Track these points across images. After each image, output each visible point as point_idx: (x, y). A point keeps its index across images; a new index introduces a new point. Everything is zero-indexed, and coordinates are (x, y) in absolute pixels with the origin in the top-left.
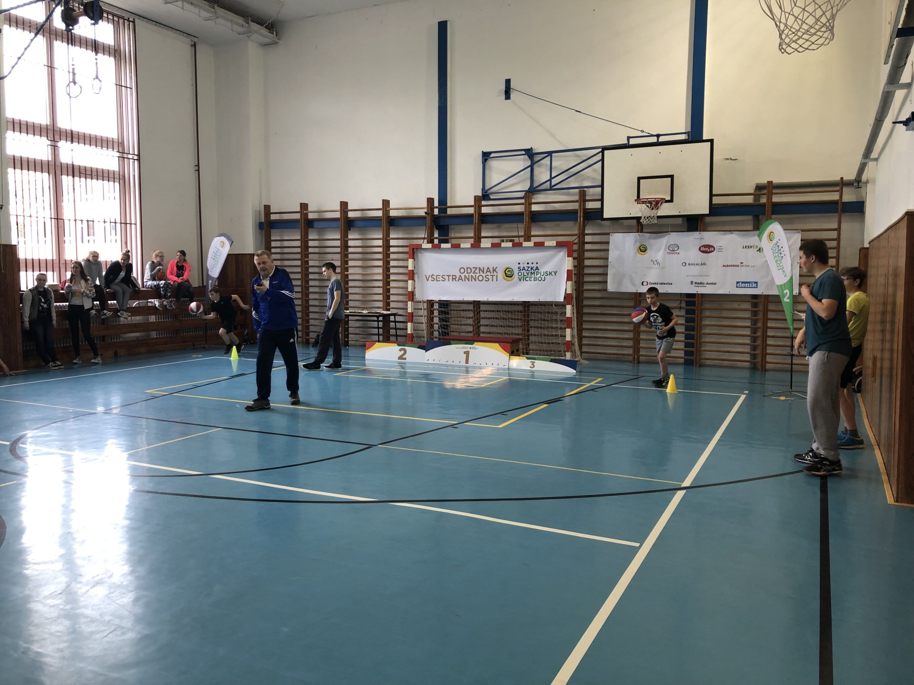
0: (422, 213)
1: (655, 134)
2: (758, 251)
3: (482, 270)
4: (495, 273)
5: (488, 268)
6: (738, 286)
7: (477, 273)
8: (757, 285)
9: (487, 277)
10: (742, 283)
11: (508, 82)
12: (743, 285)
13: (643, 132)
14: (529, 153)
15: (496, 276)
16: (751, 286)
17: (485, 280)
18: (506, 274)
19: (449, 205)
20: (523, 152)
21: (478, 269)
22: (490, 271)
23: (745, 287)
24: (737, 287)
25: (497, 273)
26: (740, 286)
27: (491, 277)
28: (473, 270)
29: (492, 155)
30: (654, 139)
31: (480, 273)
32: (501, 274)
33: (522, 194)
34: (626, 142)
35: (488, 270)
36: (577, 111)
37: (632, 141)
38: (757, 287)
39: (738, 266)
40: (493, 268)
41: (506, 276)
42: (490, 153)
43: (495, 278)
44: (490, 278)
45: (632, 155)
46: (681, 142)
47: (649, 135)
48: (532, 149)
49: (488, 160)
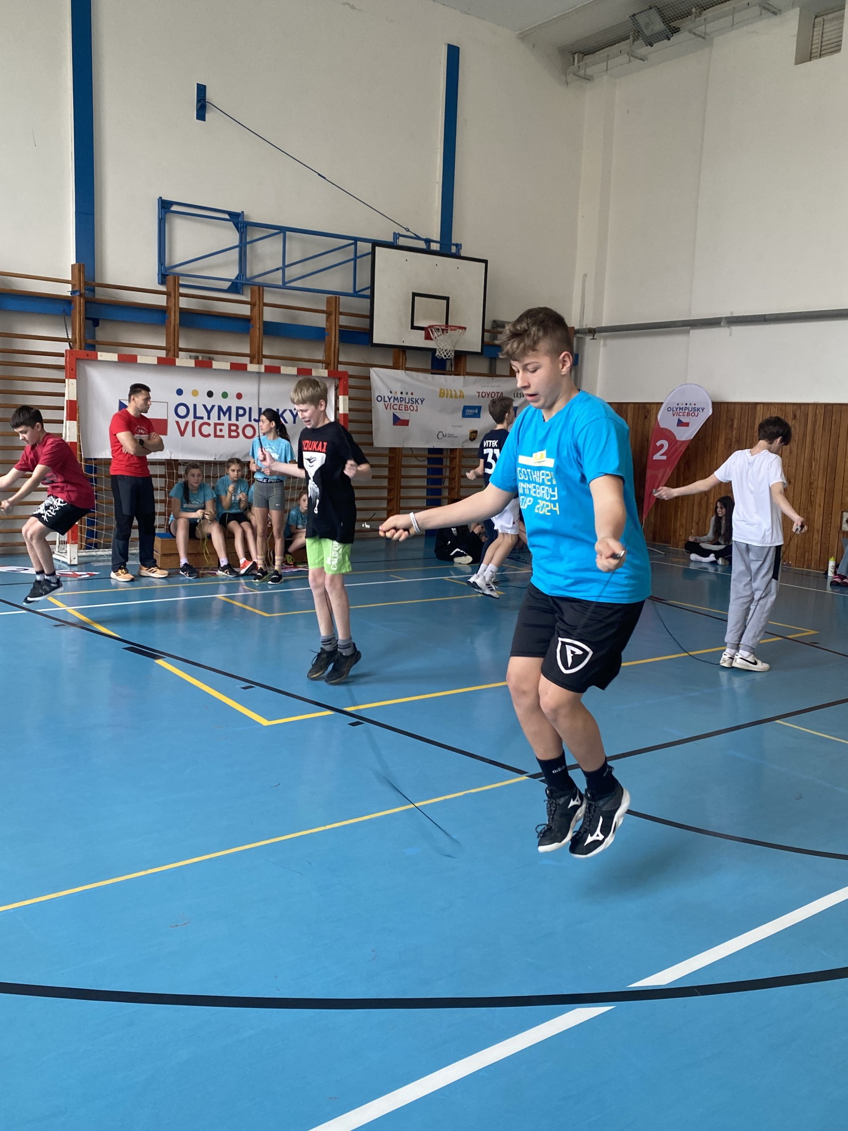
0: (65, 290)
1: (424, 237)
11: (201, 89)
13: (408, 231)
14: (237, 220)
19: (98, 281)
20: (227, 217)
29: (174, 208)
30: (422, 245)
33: (226, 285)
34: (390, 239)
36: (319, 175)
37: (402, 242)
42: (173, 203)
45: (407, 260)
46: (457, 256)
47: (418, 238)
48: (245, 213)
49: (168, 216)
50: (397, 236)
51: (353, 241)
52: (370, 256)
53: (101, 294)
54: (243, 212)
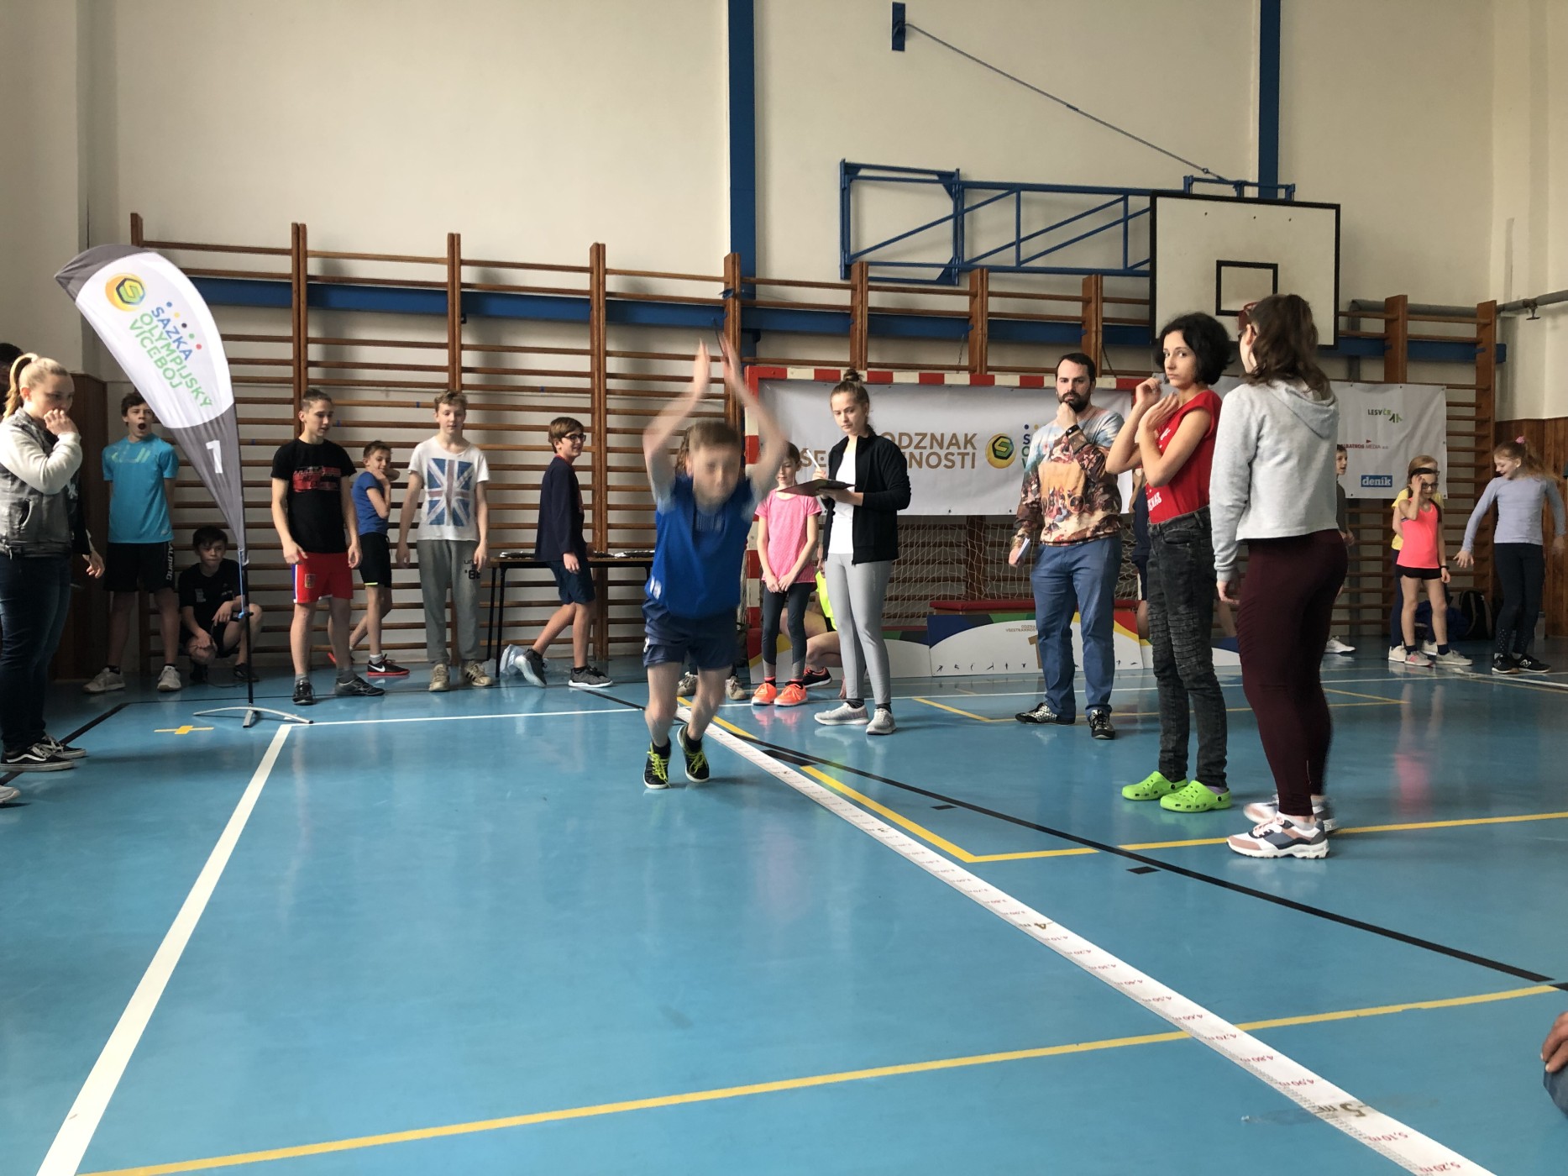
1: (1234, 179)
2: (1390, 420)
3: (939, 439)
4: (969, 449)
5: (954, 436)
6: (1364, 484)
7: (925, 448)
8: (1391, 482)
9: (950, 457)
10: (1371, 477)
11: (899, 11)
12: (1371, 482)
14: (952, 183)
15: (971, 455)
16: (1383, 484)
17: (946, 466)
18: (995, 450)
20: (935, 178)
21: (928, 438)
22: (957, 444)
23: (1374, 486)
24: (1362, 486)
25: (974, 448)
26: (1367, 484)
27: (960, 457)
28: (916, 440)
29: (863, 173)
31: (931, 447)
32: (983, 453)
34: (1179, 185)
35: (954, 441)
36: (1069, 106)
38: (1391, 486)
39: (1362, 447)
40: (966, 435)
41: (996, 456)
42: (859, 167)
43: (968, 460)
44: (958, 459)
45: (1206, 214)
46: (1289, 202)
47: (1221, 181)
48: (960, 172)
49: (855, 183)
50: (1189, 181)
51: (1121, 196)
52: (1148, 214)
53: (764, 294)
54: (958, 170)
